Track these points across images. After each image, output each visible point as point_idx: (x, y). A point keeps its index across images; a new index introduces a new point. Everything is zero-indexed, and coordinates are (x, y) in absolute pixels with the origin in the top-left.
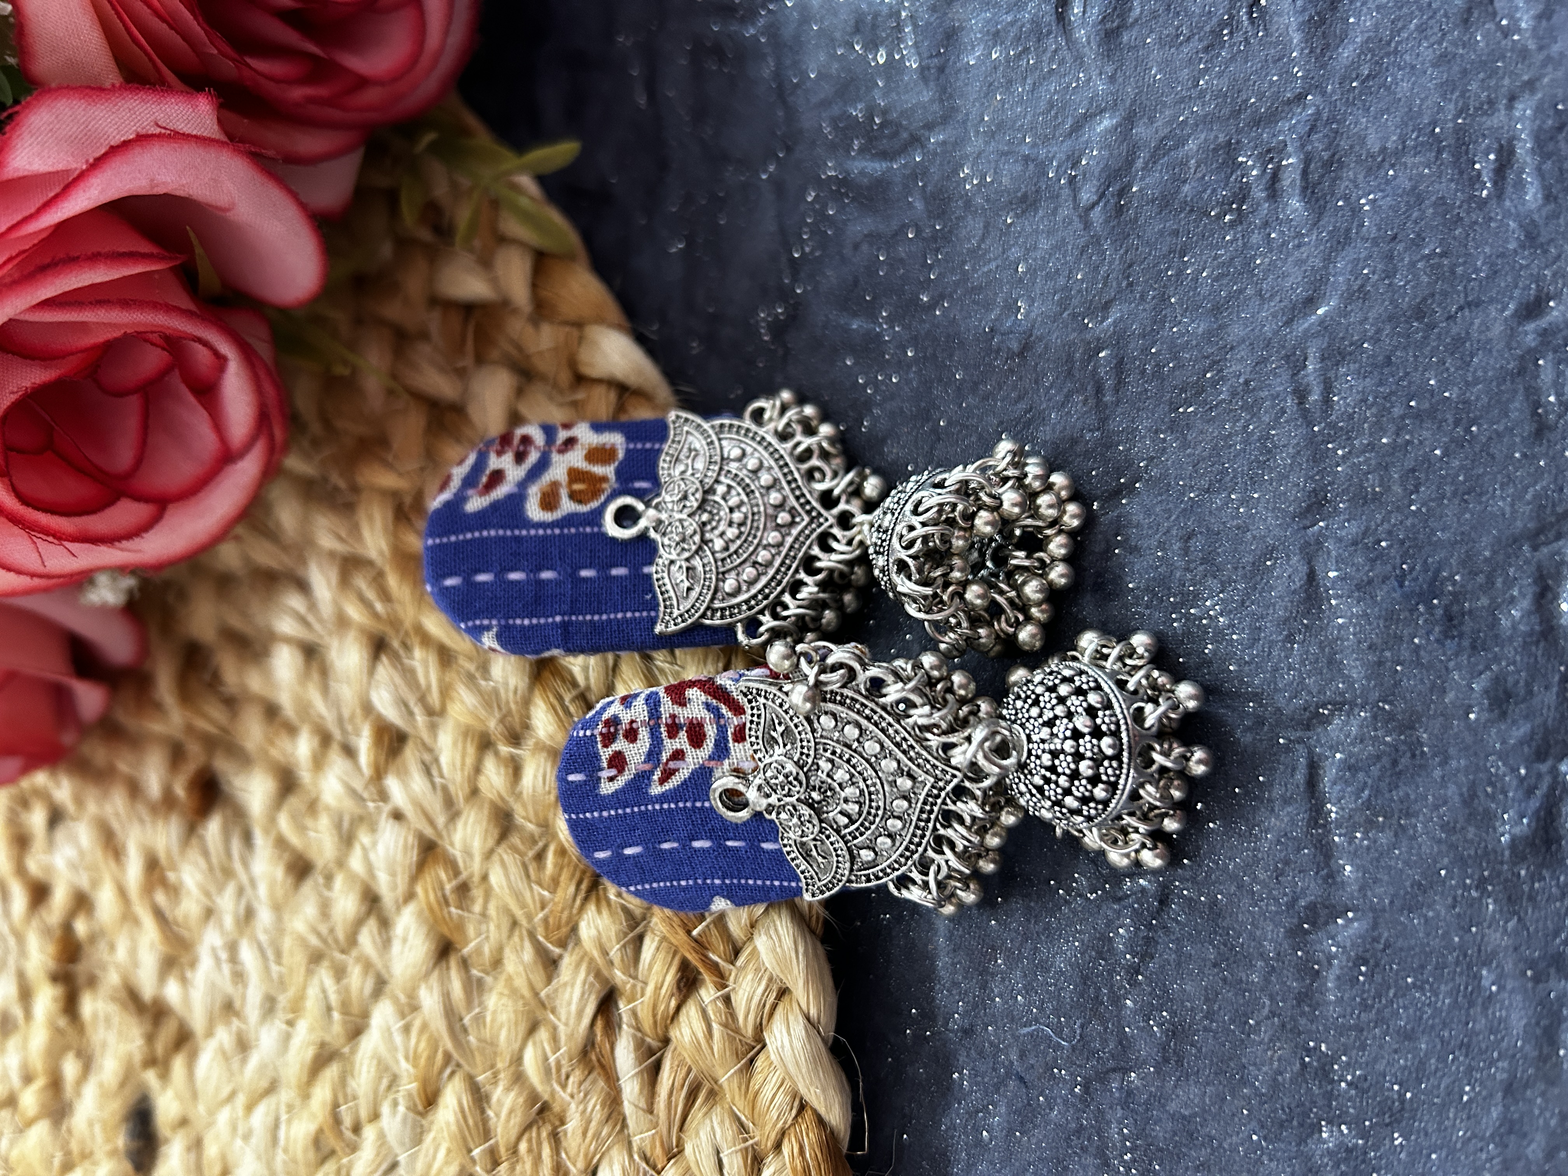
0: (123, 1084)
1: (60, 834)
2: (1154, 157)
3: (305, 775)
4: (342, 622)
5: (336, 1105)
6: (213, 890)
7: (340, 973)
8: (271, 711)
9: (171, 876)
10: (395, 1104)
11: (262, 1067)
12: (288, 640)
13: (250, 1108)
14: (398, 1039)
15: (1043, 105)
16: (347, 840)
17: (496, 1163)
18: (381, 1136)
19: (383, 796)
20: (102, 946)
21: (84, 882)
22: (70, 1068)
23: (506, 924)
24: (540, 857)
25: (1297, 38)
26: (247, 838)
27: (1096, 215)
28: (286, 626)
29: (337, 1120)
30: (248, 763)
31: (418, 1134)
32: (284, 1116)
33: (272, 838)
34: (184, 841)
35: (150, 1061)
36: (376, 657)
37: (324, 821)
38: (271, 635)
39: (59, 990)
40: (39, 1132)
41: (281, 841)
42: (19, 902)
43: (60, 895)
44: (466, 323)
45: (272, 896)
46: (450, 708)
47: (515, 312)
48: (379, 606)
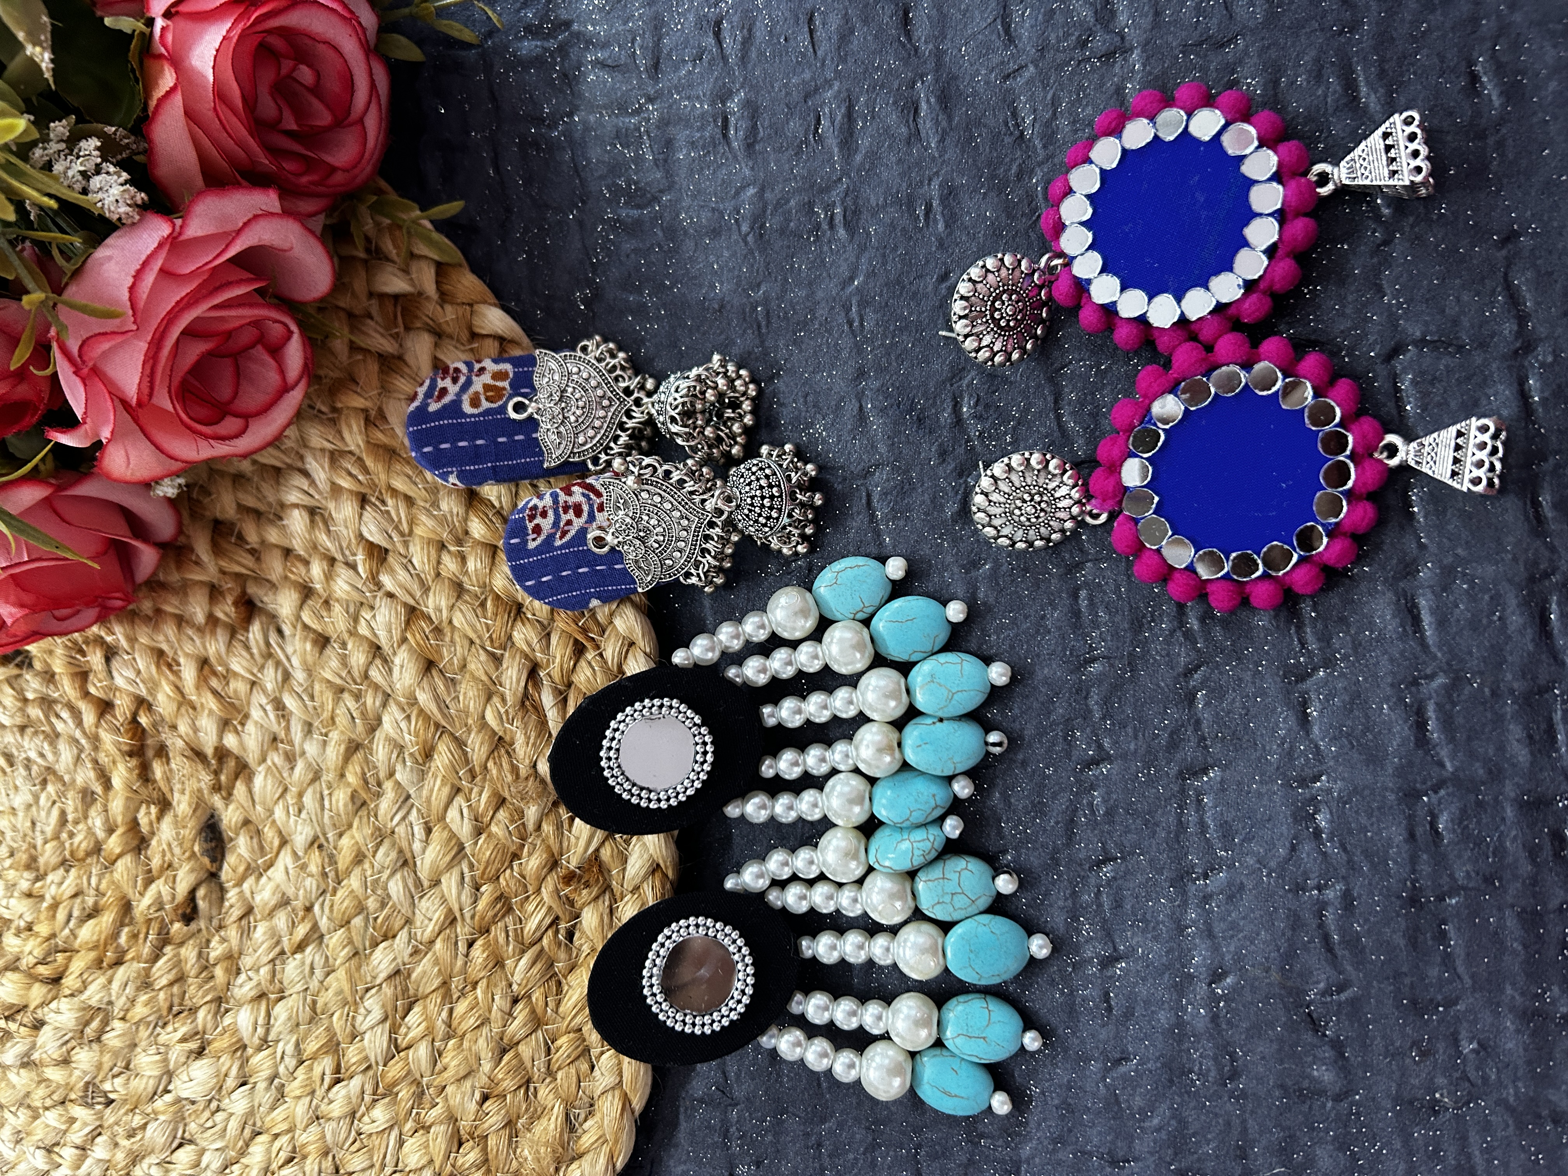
0: (195, 811)
1: (115, 664)
2: (775, 209)
4: (336, 490)
5: (364, 774)
6: (256, 670)
7: (358, 696)
8: (288, 552)
9: (221, 669)
10: (404, 762)
11: (308, 766)
12: (296, 506)
13: (300, 795)
14: (403, 725)
15: (719, 182)
16: (355, 618)
17: (474, 777)
19: (379, 585)
20: (166, 728)
21: (143, 691)
22: (146, 815)
23: (466, 643)
24: (483, 605)
25: (836, 150)
26: (280, 632)
27: (750, 239)
28: (293, 497)
29: (366, 782)
30: (273, 586)
31: (422, 775)
32: (326, 792)
33: (299, 627)
34: (229, 645)
35: (217, 788)
36: (362, 508)
37: (337, 608)
38: (282, 506)
39: (133, 762)
40: (124, 865)
41: (306, 627)
42: (89, 717)
43: (123, 705)
44: (395, 306)
45: (304, 662)
46: (416, 530)
47: (428, 298)
48: (361, 477)
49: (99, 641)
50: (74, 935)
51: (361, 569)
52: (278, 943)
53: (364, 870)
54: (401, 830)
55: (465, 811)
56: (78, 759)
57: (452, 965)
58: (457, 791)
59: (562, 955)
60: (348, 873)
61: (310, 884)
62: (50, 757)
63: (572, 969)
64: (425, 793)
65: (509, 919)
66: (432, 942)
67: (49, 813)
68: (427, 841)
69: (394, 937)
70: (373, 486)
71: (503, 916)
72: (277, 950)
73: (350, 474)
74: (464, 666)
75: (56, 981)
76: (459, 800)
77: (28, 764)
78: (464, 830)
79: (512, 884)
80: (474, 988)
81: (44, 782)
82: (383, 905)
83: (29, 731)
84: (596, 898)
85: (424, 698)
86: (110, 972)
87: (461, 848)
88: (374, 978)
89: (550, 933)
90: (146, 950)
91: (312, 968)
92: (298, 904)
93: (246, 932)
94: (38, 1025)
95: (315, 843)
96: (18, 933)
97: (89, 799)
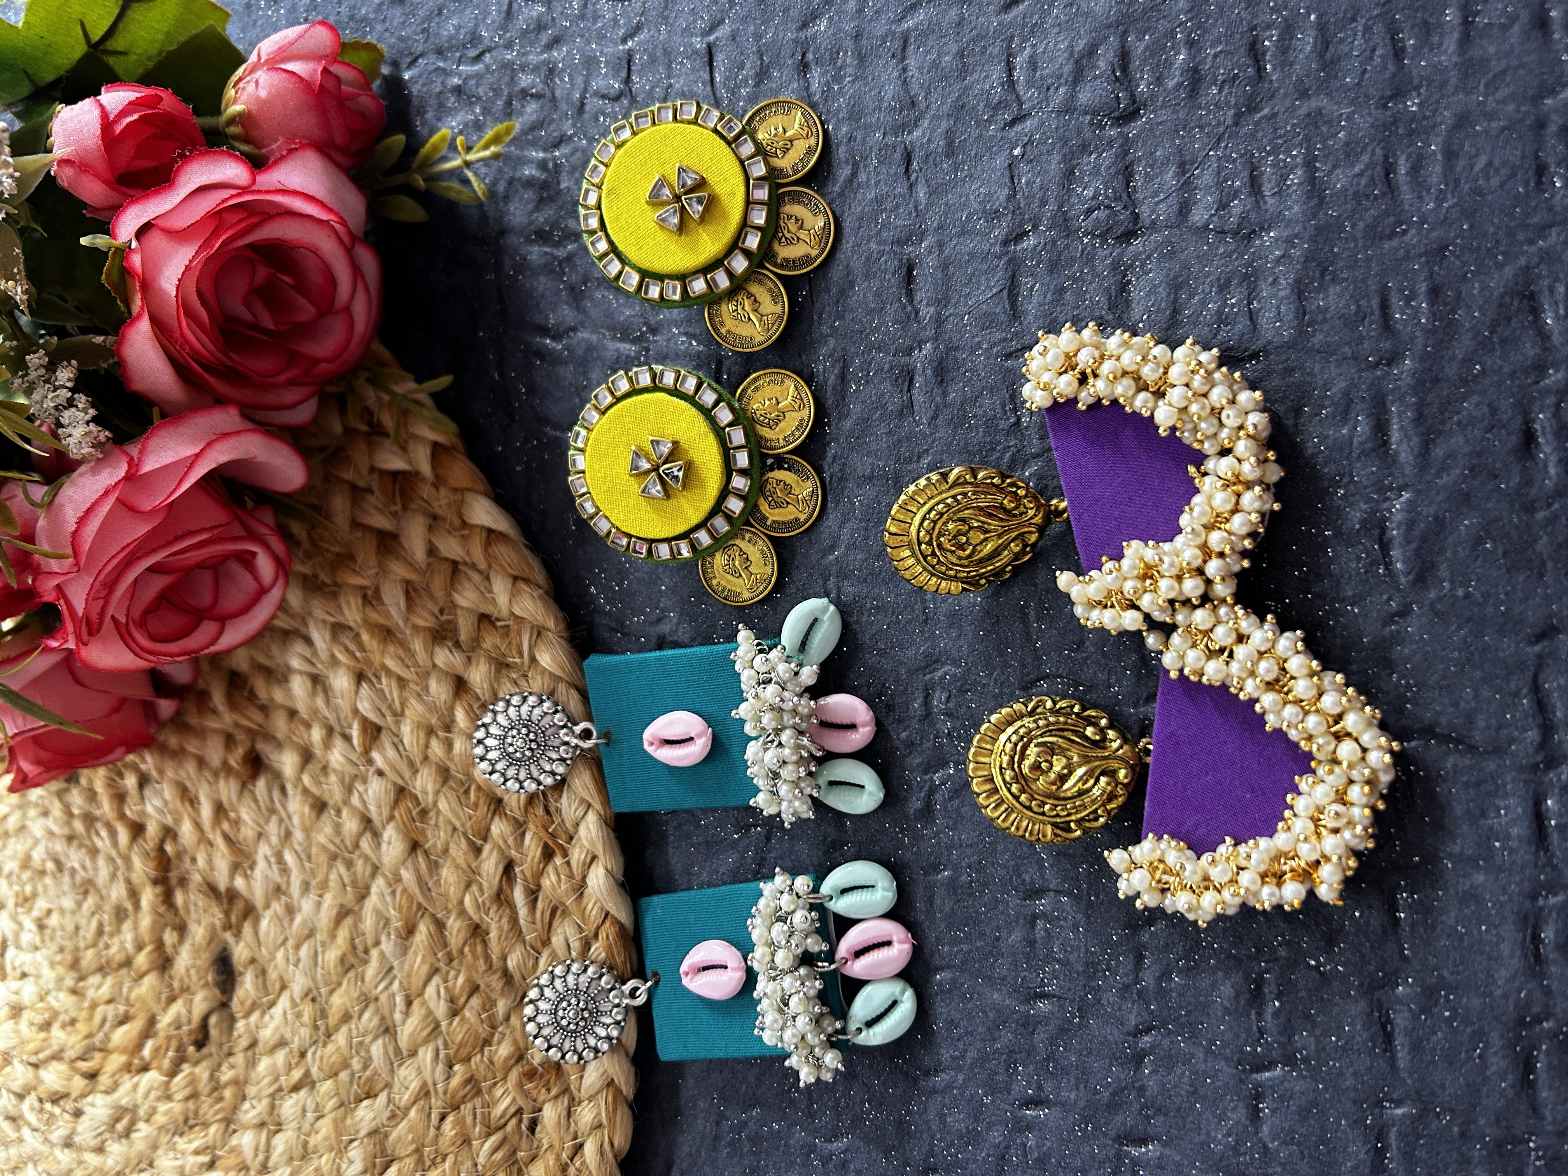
0: (209, 944)
1: (147, 792)
3: (318, 752)
4: (334, 662)
5: (352, 939)
6: (262, 822)
7: (349, 864)
8: (292, 714)
9: (232, 815)
10: (389, 934)
11: (304, 922)
12: (299, 672)
13: (297, 947)
14: (389, 899)
16: (349, 789)
17: (451, 960)
18: (382, 954)
19: (370, 762)
20: (187, 860)
21: (169, 820)
22: (169, 937)
23: (449, 829)
26: (283, 790)
29: (354, 947)
30: (279, 745)
31: (404, 950)
32: (320, 949)
33: (300, 789)
34: (241, 794)
35: (227, 927)
36: (358, 683)
37: (333, 778)
38: (289, 669)
39: (159, 889)
40: (150, 980)
41: (306, 791)
42: (123, 836)
43: (152, 830)
44: (394, 483)
45: (302, 823)
46: (407, 712)
47: (423, 479)
48: (358, 654)
49: (135, 768)
50: (107, 1038)
51: (355, 742)
52: (277, 1079)
53: (350, 1030)
54: (383, 998)
55: (442, 991)
56: (113, 876)
57: (425, 1135)
58: (435, 971)
59: (524, 1144)
60: (337, 1029)
61: (305, 1032)
62: (91, 872)
63: (533, 1159)
64: (406, 967)
65: (478, 1102)
66: (408, 1109)
67: (89, 922)
68: (407, 1014)
69: (376, 1096)
70: (369, 663)
71: (473, 1098)
72: (275, 1086)
73: (347, 650)
74: (446, 851)
75: (92, 1076)
76: (436, 980)
77: (73, 871)
78: (441, 1009)
79: (482, 1068)
80: (444, 1160)
81: (86, 893)
82: (365, 1067)
83: (75, 842)
84: (556, 1097)
85: (407, 875)
86: (136, 1079)
87: (437, 1026)
88: (357, 1131)
89: (514, 1121)
90: (166, 1063)
91: (304, 1111)
92: (295, 1045)
93: (252, 1063)
94: (78, 1114)
95: (311, 996)
96: (63, 1026)
97: (122, 915)
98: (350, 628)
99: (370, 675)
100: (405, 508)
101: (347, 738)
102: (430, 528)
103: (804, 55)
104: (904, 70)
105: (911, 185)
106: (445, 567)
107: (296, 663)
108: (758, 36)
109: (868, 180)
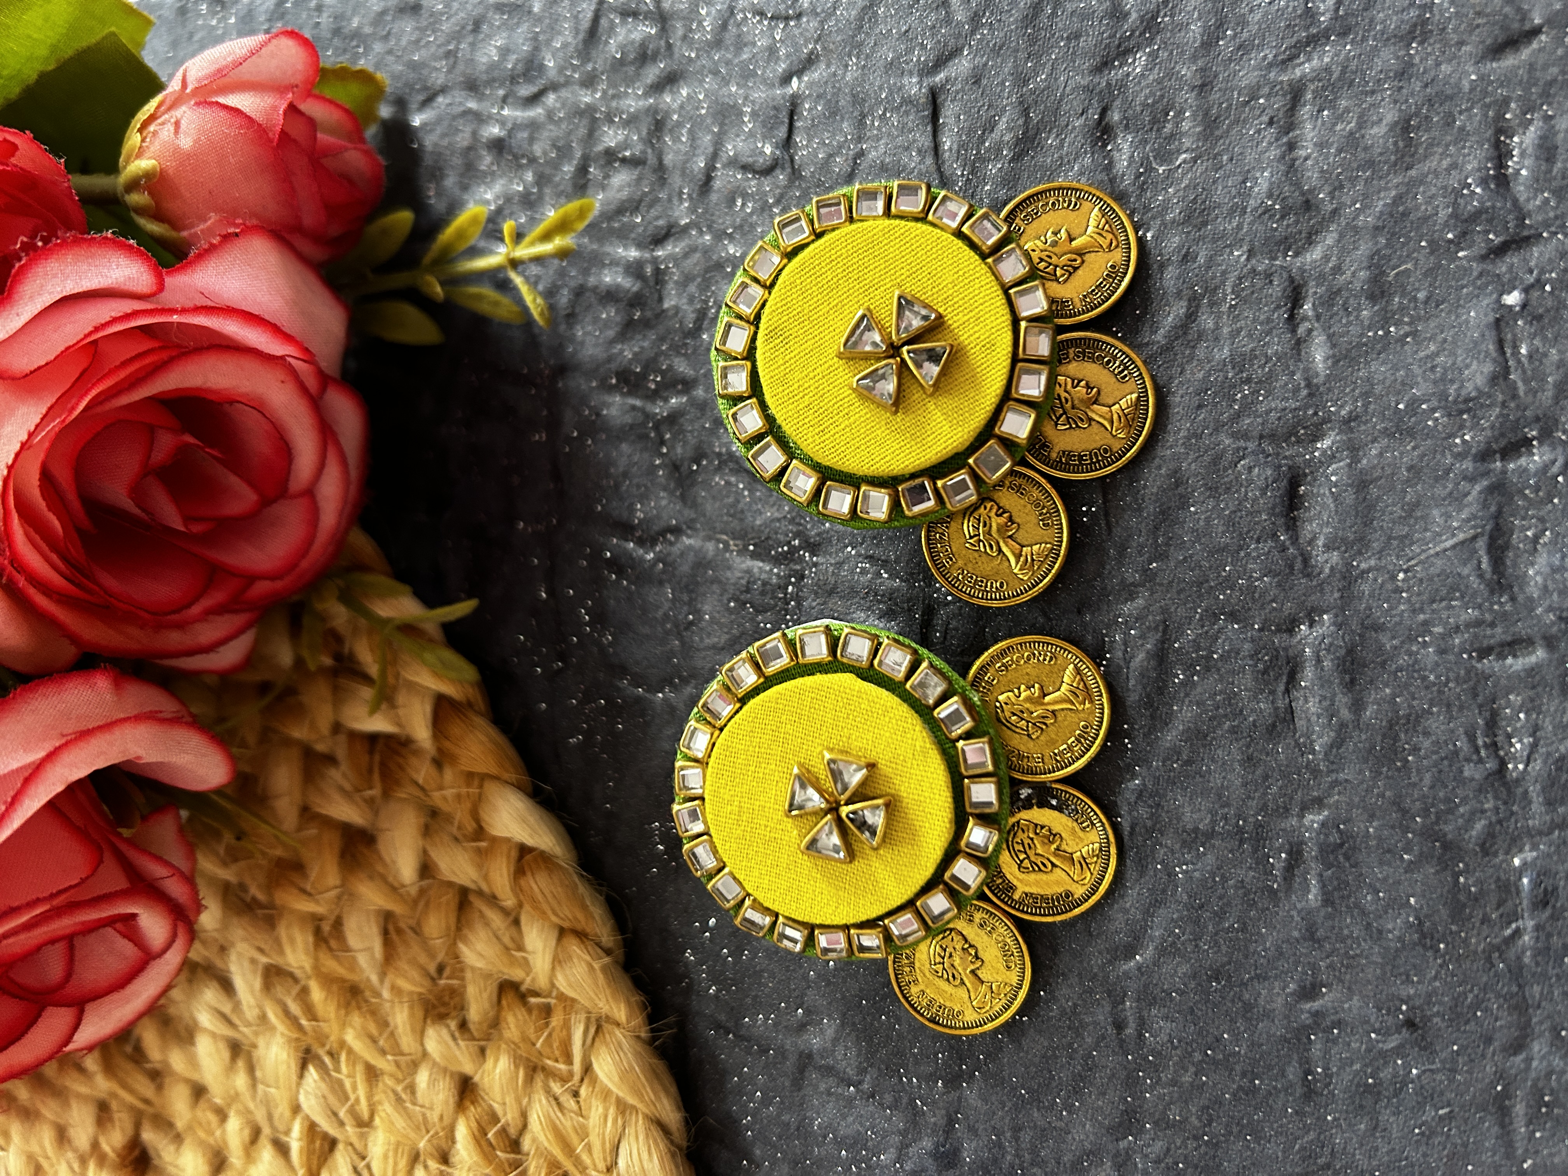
3: (236, 1160)
4: (267, 1026)
8: (199, 1092)
12: (211, 1034)
30: (178, 1139)
36: (303, 1065)
38: (195, 1025)
46: (377, 1121)
47: (418, 752)
48: (304, 1022)
51: (295, 1161)
70: (321, 1036)
73: (286, 1011)
98: (291, 975)
99: (322, 1052)
100: (386, 794)
101: (282, 1149)
102: (427, 831)
103: (1104, 112)
104: (1292, 146)
105: (1299, 342)
106: (449, 899)
107: (205, 1019)
108: (1021, 80)
109: (1217, 327)
